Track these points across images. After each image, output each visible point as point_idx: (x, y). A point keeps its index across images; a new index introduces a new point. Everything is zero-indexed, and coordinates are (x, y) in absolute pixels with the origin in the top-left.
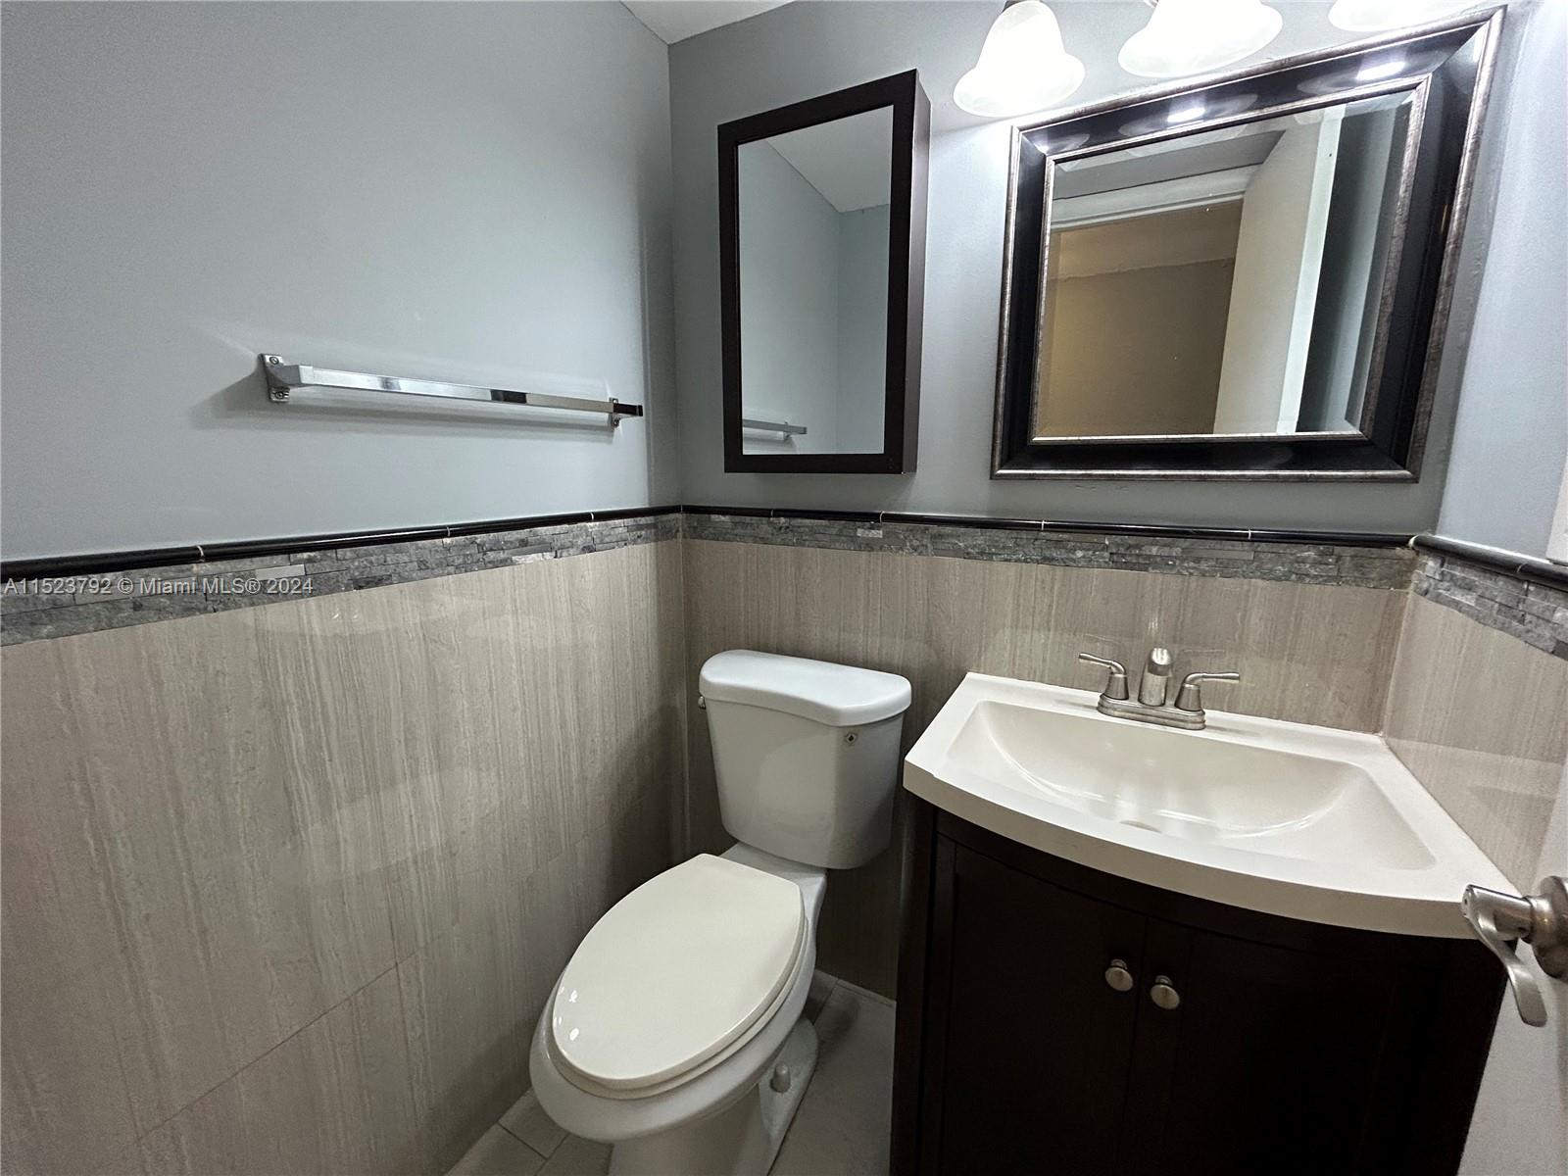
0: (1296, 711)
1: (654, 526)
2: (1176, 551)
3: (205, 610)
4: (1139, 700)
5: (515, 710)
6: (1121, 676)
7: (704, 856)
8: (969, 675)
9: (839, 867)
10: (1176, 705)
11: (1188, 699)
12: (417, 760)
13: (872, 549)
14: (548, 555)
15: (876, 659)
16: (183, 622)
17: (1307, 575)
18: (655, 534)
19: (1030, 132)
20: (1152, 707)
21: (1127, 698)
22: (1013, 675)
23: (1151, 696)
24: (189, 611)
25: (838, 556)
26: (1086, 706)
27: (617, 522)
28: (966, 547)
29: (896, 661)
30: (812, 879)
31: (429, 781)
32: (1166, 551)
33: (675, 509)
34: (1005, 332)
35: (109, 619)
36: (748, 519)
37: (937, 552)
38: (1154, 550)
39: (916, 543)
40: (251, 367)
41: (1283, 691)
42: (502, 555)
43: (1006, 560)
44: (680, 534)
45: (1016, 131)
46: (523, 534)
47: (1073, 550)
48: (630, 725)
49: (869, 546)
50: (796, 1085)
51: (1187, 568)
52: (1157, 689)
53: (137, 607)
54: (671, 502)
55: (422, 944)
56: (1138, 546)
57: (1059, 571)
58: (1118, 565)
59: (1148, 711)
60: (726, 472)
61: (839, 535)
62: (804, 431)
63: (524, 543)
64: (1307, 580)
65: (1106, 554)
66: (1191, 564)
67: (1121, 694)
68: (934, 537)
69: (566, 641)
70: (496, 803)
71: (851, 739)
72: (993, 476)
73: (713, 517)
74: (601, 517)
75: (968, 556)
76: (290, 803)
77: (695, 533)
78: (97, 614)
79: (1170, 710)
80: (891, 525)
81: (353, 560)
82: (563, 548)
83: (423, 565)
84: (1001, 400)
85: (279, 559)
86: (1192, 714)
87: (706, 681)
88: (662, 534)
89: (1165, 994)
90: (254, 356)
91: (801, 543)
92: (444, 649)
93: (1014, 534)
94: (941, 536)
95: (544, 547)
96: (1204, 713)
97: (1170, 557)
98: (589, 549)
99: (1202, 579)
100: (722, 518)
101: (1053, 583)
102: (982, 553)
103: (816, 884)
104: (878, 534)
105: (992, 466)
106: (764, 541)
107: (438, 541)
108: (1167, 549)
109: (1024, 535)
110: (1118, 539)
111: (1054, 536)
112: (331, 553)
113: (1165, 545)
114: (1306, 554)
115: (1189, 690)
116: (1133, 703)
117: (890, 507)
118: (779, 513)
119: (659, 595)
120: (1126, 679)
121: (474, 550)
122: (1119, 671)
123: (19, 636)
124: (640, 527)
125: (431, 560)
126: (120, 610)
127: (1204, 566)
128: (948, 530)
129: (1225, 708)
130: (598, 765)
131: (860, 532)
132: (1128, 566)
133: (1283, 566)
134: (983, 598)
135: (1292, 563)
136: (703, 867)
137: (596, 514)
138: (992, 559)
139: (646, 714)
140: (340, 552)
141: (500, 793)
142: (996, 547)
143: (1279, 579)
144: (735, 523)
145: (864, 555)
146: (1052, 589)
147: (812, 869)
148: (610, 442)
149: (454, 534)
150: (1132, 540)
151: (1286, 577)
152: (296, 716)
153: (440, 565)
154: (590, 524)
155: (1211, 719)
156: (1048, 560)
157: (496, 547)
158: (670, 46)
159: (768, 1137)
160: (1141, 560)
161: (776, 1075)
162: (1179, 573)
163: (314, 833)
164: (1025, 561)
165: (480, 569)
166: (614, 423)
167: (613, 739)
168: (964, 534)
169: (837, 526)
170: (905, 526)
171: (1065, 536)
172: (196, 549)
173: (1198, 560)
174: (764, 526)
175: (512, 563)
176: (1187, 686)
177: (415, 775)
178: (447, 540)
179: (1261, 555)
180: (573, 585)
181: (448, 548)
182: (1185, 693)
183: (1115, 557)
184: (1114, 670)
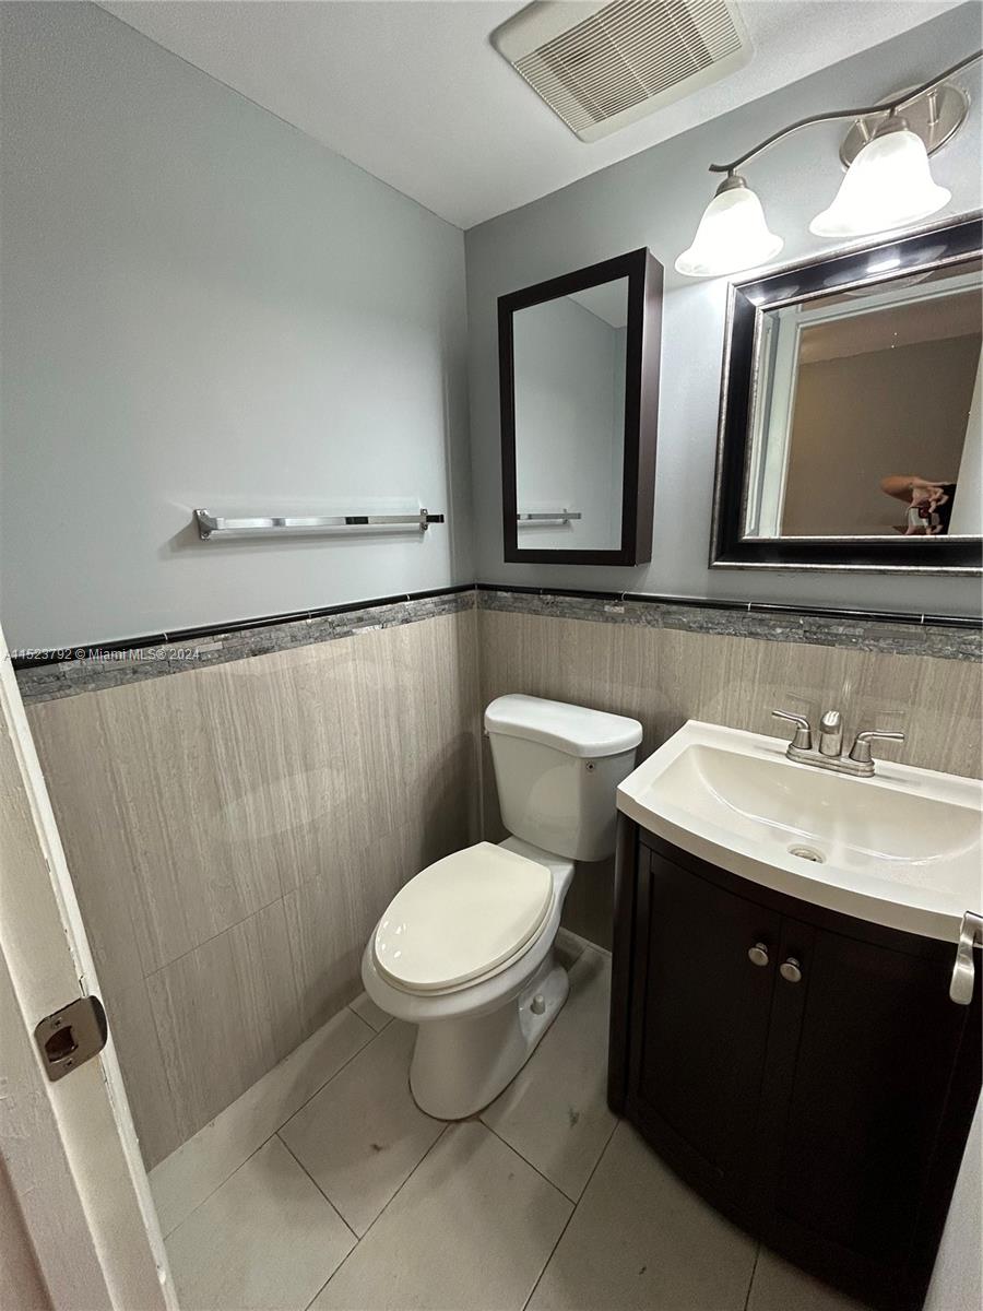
0: (960, 766)
1: (455, 601)
2: (859, 631)
3: (169, 673)
4: (820, 751)
5: (355, 734)
6: (806, 731)
7: (485, 844)
8: (690, 722)
9: (584, 860)
10: (850, 757)
11: (861, 752)
12: (292, 767)
13: (616, 622)
14: (377, 627)
15: (619, 705)
16: (158, 680)
17: (973, 655)
18: (456, 607)
19: (744, 288)
20: (831, 757)
21: (810, 748)
22: (724, 724)
23: (828, 748)
24: (161, 673)
25: (591, 626)
26: (777, 752)
27: (427, 600)
28: (689, 622)
29: (633, 709)
30: (564, 867)
31: (300, 778)
32: (850, 631)
33: (471, 587)
34: (721, 452)
35: (122, 679)
36: (524, 595)
37: (667, 625)
38: (841, 630)
39: (649, 618)
40: (190, 519)
41: (950, 749)
42: (346, 629)
43: (719, 634)
44: (475, 606)
45: (731, 287)
46: (360, 613)
47: (774, 627)
48: (437, 746)
49: (613, 619)
50: (549, 1010)
51: (867, 646)
52: (834, 743)
53: (135, 672)
54: (468, 582)
55: (298, 885)
56: (828, 627)
57: (762, 643)
58: (811, 641)
59: (826, 760)
60: (506, 561)
61: (592, 610)
62: (578, 516)
63: (360, 619)
64: (973, 659)
65: (801, 632)
66: (872, 642)
67: (805, 745)
68: (664, 613)
69: (391, 685)
70: (344, 796)
71: (591, 767)
72: (710, 567)
73: (499, 593)
74: (414, 597)
75: (689, 628)
76: (218, 791)
77: (486, 605)
78: (115, 676)
79: (844, 760)
80: (630, 604)
81: (251, 637)
82: (388, 621)
83: (294, 638)
84: (717, 507)
85: (208, 639)
86: (862, 764)
87: (489, 720)
88: (460, 607)
89: (791, 971)
90: (191, 511)
91: (563, 615)
92: (309, 694)
93: (727, 613)
94: (669, 613)
95: (374, 621)
96: (873, 763)
97: (854, 636)
98: (406, 621)
99: (881, 654)
100: (505, 594)
101: (757, 654)
102: (701, 627)
103: (566, 871)
104: (620, 610)
105: (710, 559)
106: (536, 612)
107: (303, 622)
108: (851, 629)
109: (734, 614)
110: (811, 620)
111: (759, 616)
112: (237, 634)
113: (849, 626)
114: (973, 637)
115: (861, 745)
116: (814, 752)
117: (631, 590)
118: (547, 591)
119: (459, 652)
120: (809, 733)
121: (327, 626)
122: (804, 727)
123: (78, 690)
124: (444, 603)
125: (300, 635)
126: (126, 674)
127: (882, 644)
128: (674, 608)
129: (898, 760)
130: (414, 773)
131: (607, 608)
132: (817, 642)
133: (952, 646)
134: (702, 662)
135: (960, 644)
136: (483, 851)
137: (410, 595)
138: (708, 632)
139: (449, 737)
140: (243, 632)
141: (347, 790)
142: (713, 623)
143: (947, 657)
144: (516, 599)
145: (610, 625)
146: (756, 658)
147: (565, 860)
148: (421, 542)
149: (314, 616)
150: (822, 621)
151: (954, 656)
152: (220, 736)
153: (305, 637)
154: (406, 603)
155: (880, 768)
156: (752, 634)
157: (342, 624)
158: (465, 232)
159: (526, 1043)
160: (829, 638)
161: (535, 1001)
162: (861, 649)
163: (231, 809)
164: (735, 635)
165: (331, 639)
166: (424, 528)
167: (426, 756)
168: (688, 612)
169: (589, 603)
170: (641, 604)
171: (768, 616)
172: (163, 635)
173: (877, 639)
174: (535, 601)
175: (353, 634)
176: (859, 742)
177: (291, 774)
178: (309, 621)
179: (933, 637)
180: (396, 647)
181: (310, 626)
182: (857, 747)
183: (808, 634)
184: (800, 725)
